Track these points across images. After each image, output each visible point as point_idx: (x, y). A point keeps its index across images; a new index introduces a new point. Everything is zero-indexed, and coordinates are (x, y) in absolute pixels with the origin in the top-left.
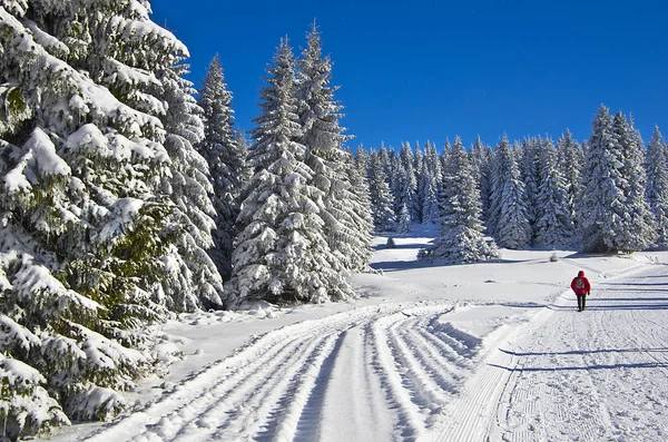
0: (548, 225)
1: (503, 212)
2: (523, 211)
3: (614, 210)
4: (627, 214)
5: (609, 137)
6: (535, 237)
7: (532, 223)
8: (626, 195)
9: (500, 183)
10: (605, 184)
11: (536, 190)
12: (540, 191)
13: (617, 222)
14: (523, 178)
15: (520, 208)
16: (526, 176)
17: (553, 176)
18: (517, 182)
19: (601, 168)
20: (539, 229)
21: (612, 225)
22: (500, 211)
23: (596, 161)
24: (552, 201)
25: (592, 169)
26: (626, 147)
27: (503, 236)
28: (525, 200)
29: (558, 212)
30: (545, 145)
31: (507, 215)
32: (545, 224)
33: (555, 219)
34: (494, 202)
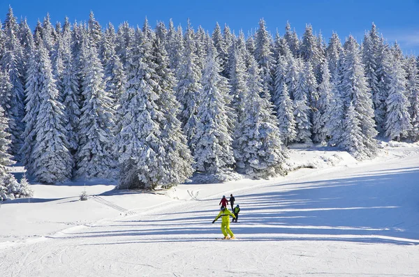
0: (92, 155)
1: (38, 139)
2: (61, 138)
3: (149, 144)
4: (162, 150)
5: (145, 66)
6: (76, 168)
7: (73, 152)
8: (161, 129)
9: (35, 101)
10: (140, 117)
11: (78, 112)
12: (82, 113)
13: (151, 157)
14: (63, 99)
15: (58, 135)
16: (67, 94)
17: (97, 96)
18: (54, 103)
19: (138, 100)
20: (81, 159)
21: (147, 161)
22: (34, 137)
23: (133, 91)
24: (95, 126)
25: (129, 100)
26: (164, 77)
27: (38, 168)
28: (64, 125)
29: (103, 139)
30: (89, 58)
31: (43, 144)
32: (88, 154)
33: (100, 148)
34: (28, 125)
